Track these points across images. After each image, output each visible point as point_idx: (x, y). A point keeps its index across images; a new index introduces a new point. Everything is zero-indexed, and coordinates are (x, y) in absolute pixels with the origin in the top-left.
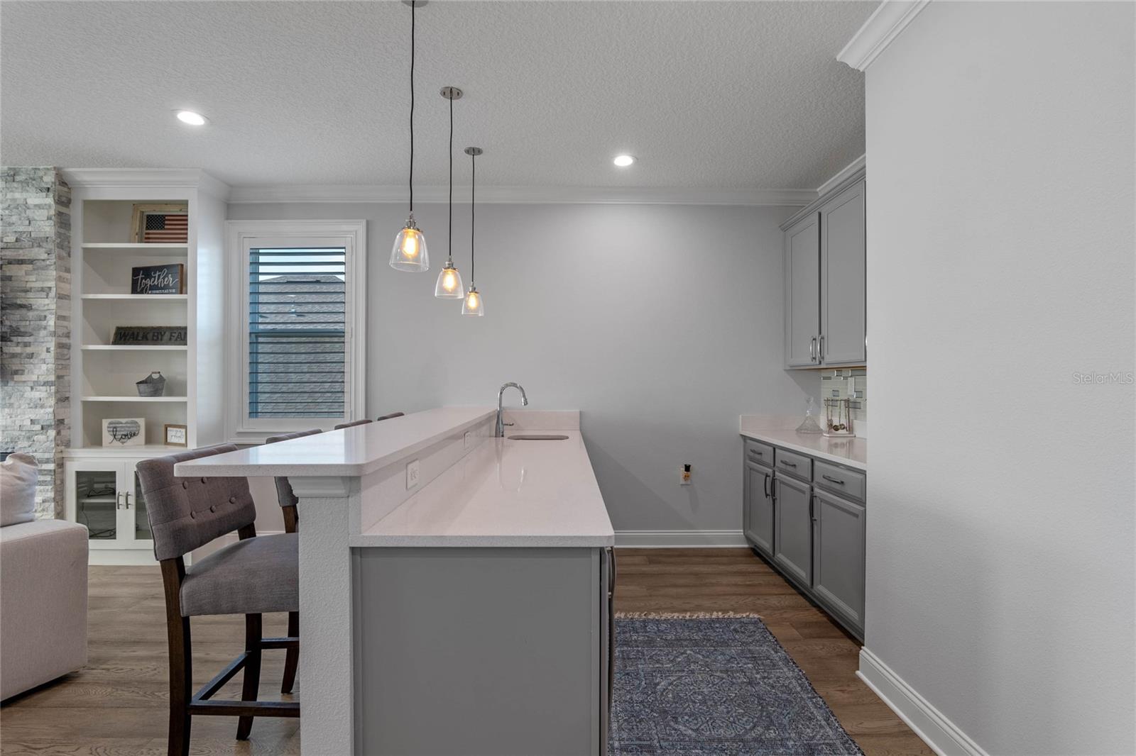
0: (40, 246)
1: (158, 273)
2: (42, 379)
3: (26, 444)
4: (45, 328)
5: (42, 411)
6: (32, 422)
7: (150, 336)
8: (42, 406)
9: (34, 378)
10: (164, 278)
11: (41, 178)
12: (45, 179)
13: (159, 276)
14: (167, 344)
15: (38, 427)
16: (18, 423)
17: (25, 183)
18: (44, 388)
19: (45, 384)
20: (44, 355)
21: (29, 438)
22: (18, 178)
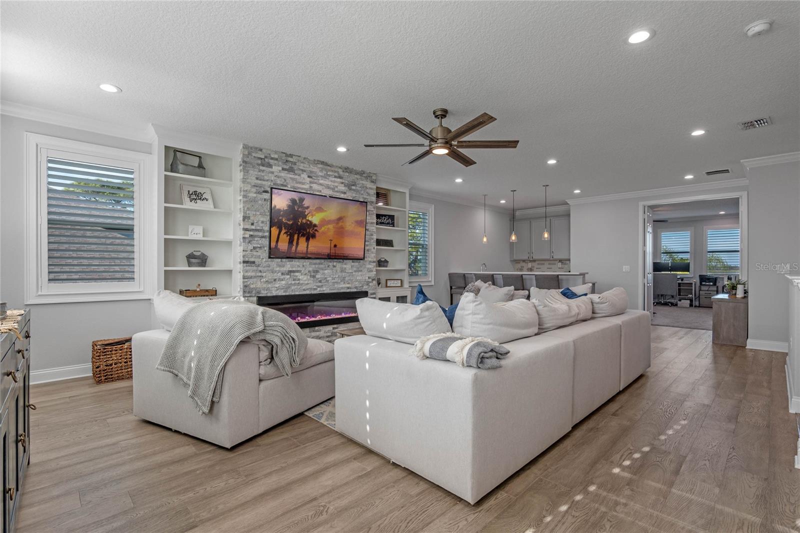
0: (371, 205)
1: (384, 218)
2: (372, 260)
3: (367, 287)
4: (373, 239)
5: (372, 273)
6: (369, 278)
7: (381, 243)
8: (372, 271)
9: (370, 259)
10: (387, 220)
11: (372, 177)
12: (373, 178)
13: (384, 219)
14: (383, 246)
15: (370, 280)
16: (364, 278)
17: (366, 178)
18: (372, 264)
19: (374, 262)
20: (373, 250)
21: (367, 284)
22: (364, 175)
